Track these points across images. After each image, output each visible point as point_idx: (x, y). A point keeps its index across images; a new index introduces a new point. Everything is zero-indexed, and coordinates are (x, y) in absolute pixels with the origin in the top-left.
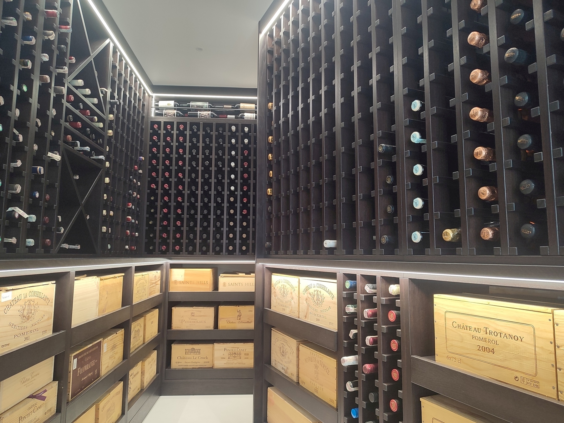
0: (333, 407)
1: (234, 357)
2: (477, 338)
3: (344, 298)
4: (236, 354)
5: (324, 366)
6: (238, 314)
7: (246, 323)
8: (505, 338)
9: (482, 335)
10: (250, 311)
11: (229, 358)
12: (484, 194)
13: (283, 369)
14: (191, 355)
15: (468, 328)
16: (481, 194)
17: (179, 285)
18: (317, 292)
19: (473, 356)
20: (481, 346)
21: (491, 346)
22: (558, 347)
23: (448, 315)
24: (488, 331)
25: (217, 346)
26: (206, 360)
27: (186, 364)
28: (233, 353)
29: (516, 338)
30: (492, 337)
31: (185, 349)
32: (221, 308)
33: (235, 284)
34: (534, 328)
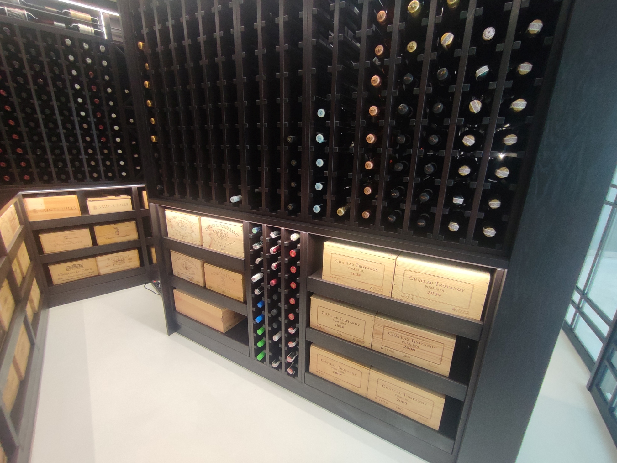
0: (241, 302)
1: (119, 263)
2: (351, 268)
3: (250, 239)
4: (120, 261)
5: (230, 278)
6: (116, 230)
7: (125, 236)
8: (368, 269)
9: (355, 267)
10: (127, 226)
11: (114, 265)
12: (368, 192)
13: (187, 278)
14: (74, 270)
15: (346, 263)
16: (366, 192)
17: (40, 214)
18: (221, 230)
19: (347, 277)
20: (353, 272)
21: (359, 273)
22: (396, 275)
23: (333, 255)
24: (358, 266)
25: (99, 258)
26: (90, 271)
27: (70, 278)
28: (117, 260)
29: (374, 270)
30: (361, 268)
31: (66, 267)
32: (97, 229)
33: (106, 206)
34: (384, 266)
